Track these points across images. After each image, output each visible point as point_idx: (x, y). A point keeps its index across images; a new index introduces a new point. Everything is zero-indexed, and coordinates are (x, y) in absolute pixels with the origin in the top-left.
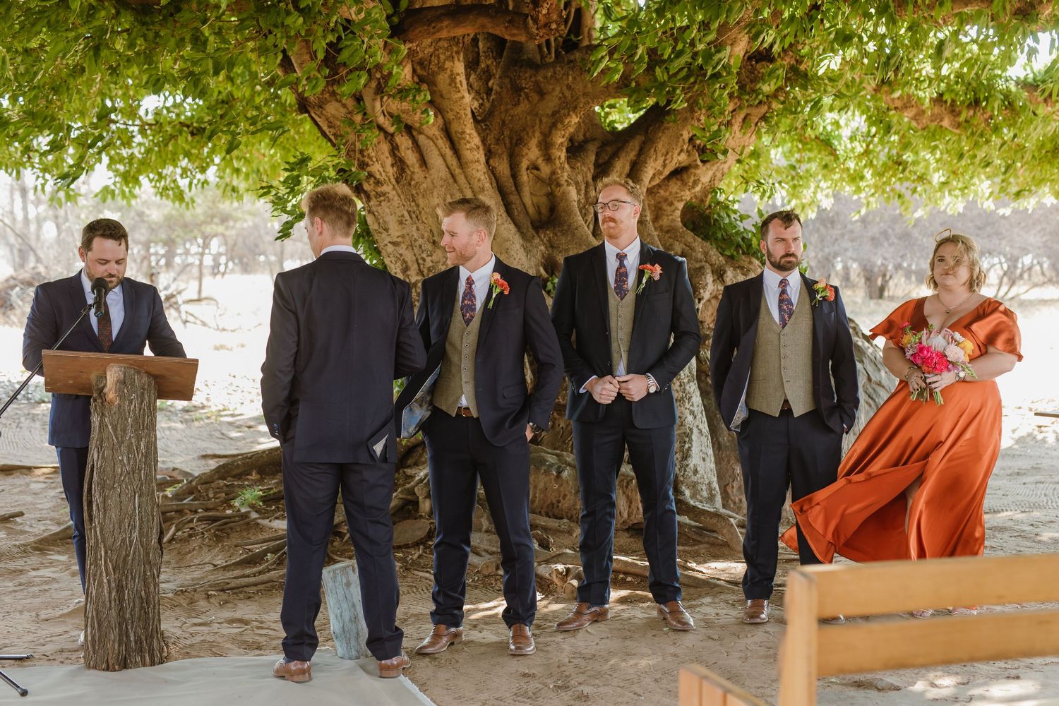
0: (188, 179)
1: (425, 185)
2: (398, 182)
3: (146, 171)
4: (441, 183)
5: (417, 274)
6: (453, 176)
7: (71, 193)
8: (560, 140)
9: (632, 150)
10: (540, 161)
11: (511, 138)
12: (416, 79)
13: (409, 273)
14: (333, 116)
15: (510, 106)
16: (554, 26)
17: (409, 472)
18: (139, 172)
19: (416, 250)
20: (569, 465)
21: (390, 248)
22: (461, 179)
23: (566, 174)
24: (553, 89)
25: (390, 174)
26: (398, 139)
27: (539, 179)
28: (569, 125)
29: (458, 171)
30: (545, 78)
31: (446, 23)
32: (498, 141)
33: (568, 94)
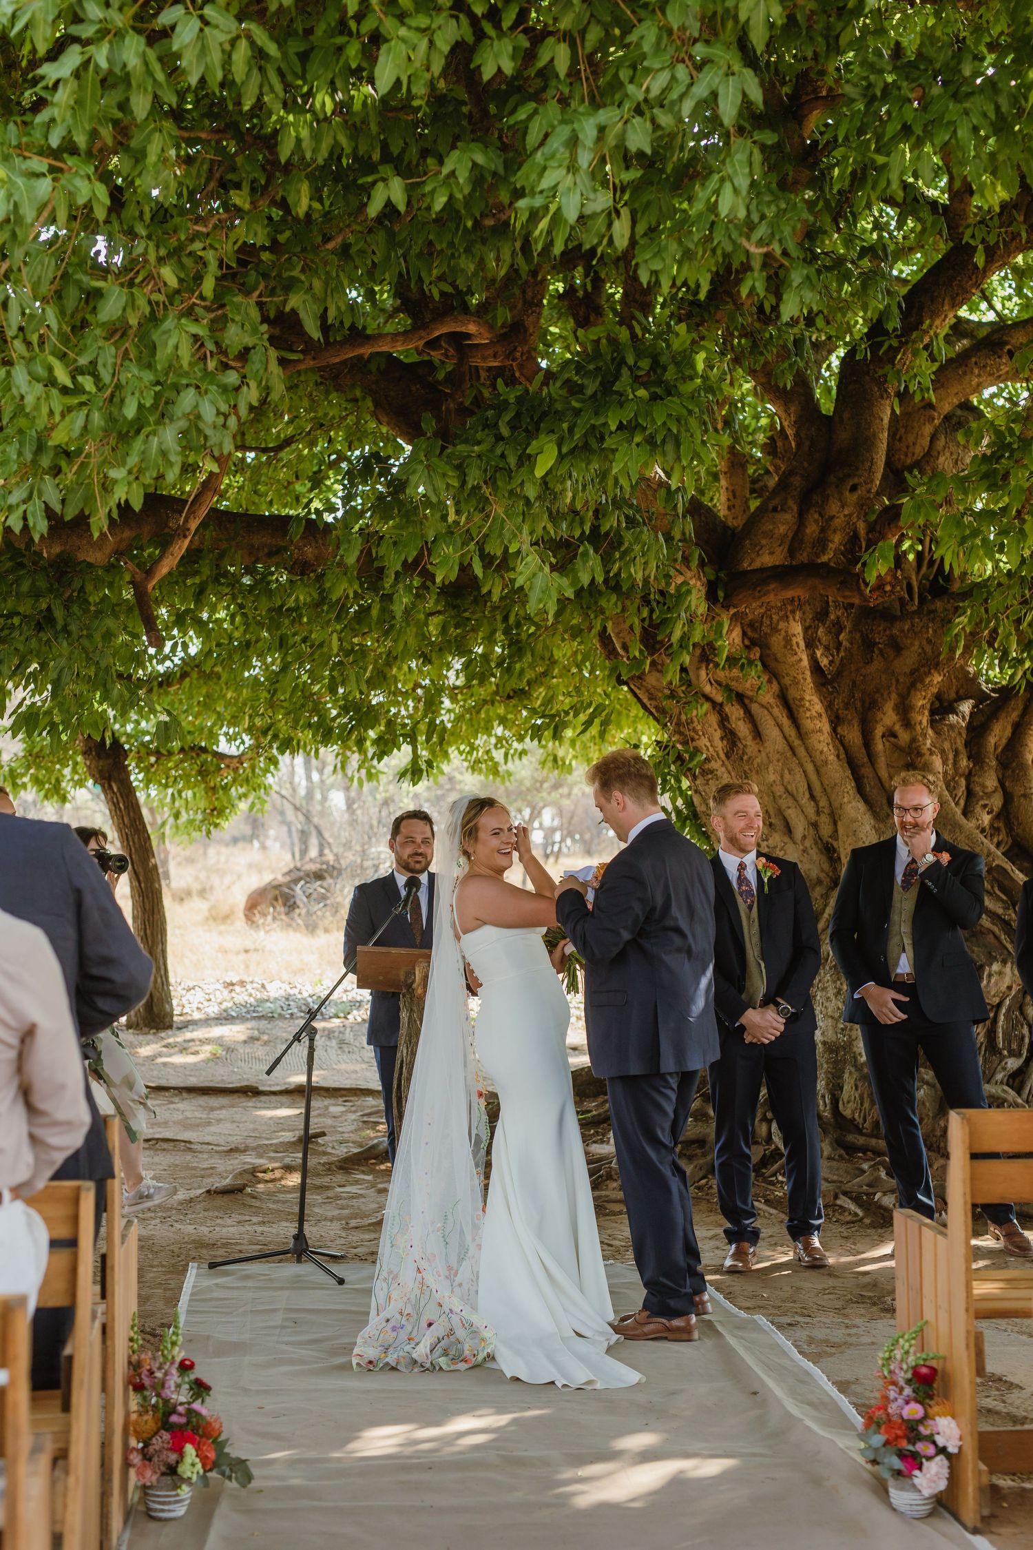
0: (503, 750)
1: (758, 760)
2: (728, 757)
3: (456, 742)
4: (778, 756)
6: (792, 748)
7: (373, 771)
8: (920, 703)
9: (1014, 710)
10: (897, 727)
11: (863, 701)
12: (747, 642)
15: (861, 665)
16: (888, 588)
20: (927, 1083)
22: (801, 752)
23: (929, 742)
24: (912, 644)
25: (720, 749)
26: (728, 709)
27: (896, 747)
28: (931, 684)
29: (797, 743)
30: (902, 631)
31: (772, 586)
32: (847, 706)
33: (928, 649)
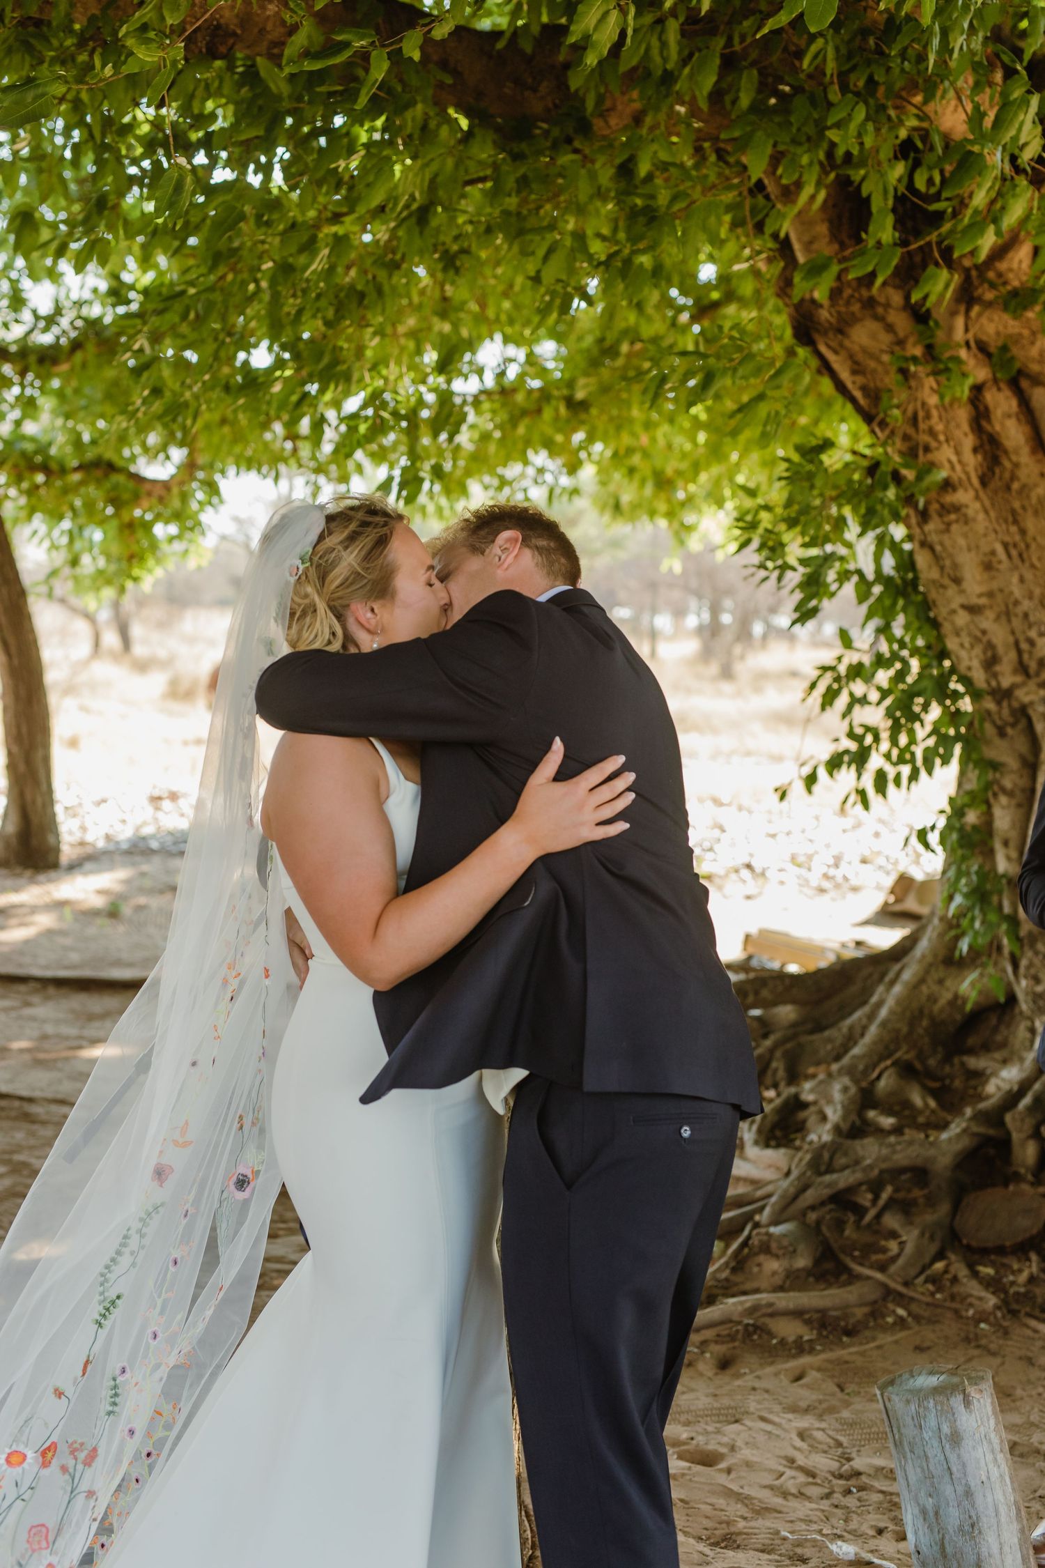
2: (985, 483)
5: (1015, 672)
13: (997, 668)
14: (864, 350)
17: (973, 1062)
18: (468, 473)
19: (1017, 622)
21: (962, 618)
25: (971, 469)
26: (992, 398)
